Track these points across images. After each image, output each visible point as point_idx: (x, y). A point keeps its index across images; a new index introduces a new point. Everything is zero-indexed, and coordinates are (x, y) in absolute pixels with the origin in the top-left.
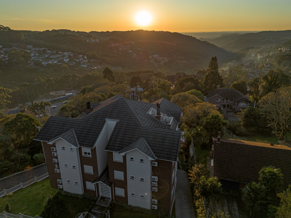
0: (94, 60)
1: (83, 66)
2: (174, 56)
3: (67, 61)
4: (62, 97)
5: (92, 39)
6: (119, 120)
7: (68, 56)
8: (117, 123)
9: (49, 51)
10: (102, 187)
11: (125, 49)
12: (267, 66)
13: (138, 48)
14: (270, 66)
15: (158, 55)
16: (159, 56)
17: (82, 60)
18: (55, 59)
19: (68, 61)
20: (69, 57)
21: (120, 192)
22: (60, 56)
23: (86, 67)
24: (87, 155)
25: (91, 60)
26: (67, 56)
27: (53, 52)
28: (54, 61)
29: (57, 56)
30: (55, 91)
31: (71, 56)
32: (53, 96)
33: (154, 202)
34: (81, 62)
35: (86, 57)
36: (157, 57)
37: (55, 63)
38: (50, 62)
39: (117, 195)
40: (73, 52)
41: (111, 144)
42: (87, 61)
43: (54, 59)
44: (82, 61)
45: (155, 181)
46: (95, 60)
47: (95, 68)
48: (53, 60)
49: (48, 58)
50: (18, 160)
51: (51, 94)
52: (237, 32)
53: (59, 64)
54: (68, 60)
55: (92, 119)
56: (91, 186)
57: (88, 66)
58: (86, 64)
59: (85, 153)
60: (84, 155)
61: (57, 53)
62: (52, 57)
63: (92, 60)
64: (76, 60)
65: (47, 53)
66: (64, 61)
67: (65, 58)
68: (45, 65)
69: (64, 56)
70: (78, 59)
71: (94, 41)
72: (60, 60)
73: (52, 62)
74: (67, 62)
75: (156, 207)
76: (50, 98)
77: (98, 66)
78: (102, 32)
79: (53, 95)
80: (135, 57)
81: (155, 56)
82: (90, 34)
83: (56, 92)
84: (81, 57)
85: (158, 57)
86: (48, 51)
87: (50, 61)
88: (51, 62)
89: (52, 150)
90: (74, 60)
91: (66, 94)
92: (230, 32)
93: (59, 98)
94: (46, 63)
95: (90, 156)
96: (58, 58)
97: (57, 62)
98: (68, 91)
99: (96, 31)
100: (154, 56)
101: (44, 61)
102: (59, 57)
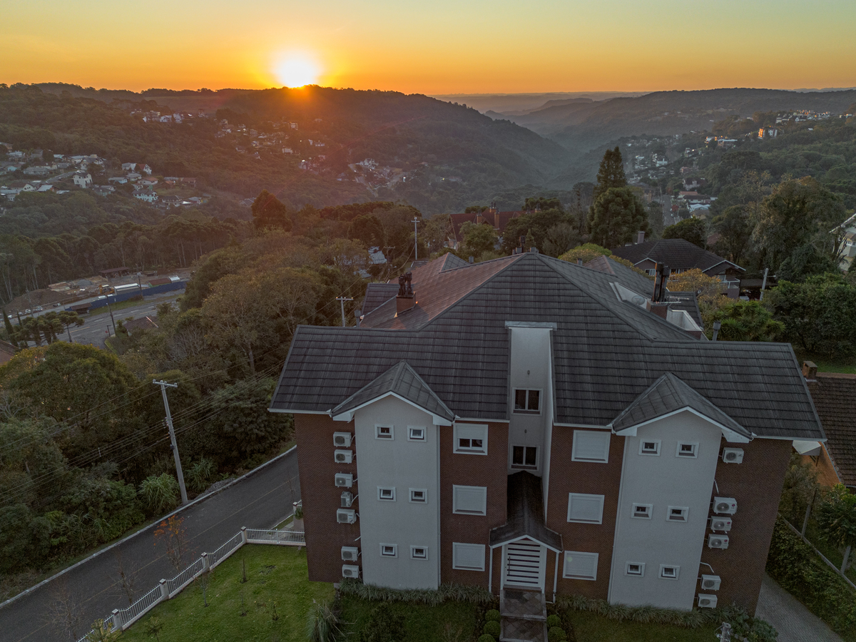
0: (177, 179)
1: (144, 197)
2: (423, 163)
3: (87, 184)
4: (104, 297)
5: (159, 113)
6: (555, 325)
7: (87, 166)
8: (554, 335)
9: (19, 154)
10: (512, 557)
11: (269, 143)
12: (691, 186)
13: (311, 142)
14: (698, 186)
15: (375, 162)
16: (377, 164)
17: (139, 180)
18: (43, 178)
19: (89, 182)
20: (92, 169)
21: (581, 564)
22: (59, 168)
23: (153, 201)
24: (471, 448)
25: (168, 178)
26: (83, 167)
27: (33, 156)
28: (40, 185)
29: (49, 168)
30: (68, 279)
31: (99, 166)
32: (64, 299)
33: (710, 583)
34: (133, 187)
35: (149, 171)
36: (373, 168)
37: (48, 191)
38: (28, 188)
39: (566, 575)
40: (102, 154)
41: (568, 401)
42: (156, 182)
43: (38, 179)
44: (139, 182)
45: (727, 512)
46: (182, 179)
47: (184, 203)
48: (39, 181)
49: (17, 175)
50: (95, 505)
51: (57, 290)
52: (586, 95)
53: (61, 192)
54: (89, 178)
55: (456, 328)
56: (469, 556)
57: (161, 197)
58: (154, 193)
59: (464, 442)
60: (458, 450)
61: (48, 159)
62: (30, 171)
63: (171, 178)
64: (114, 179)
65: (12, 160)
66: (76, 183)
67: (78, 174)
68: (12, 198)
69: (72, 167)
70: (124, 175)
71: (166, 121)
72: (60, 180)
73: (34, 187)
74: (84, 187)
75: (713, 601)
76: (59, 304)
77: (193, 199)
78: (185, 91)
79: (63, 294)
80: (305, 167)
81: (367, 164)
82: (148, 99)
83: (74, 283)
84: (133, 169)
85: (376, 168)
86: (13, 151)
87: (27, 186)
88: (32, 188)
89: (337, 441)
90: (110, 179)
91: (116, 287)
92: (566, 95)
93: (93, 300)
94: (13, 191)
95: (483, 452)
96: (51, 173)
97: (51, 186)
98: (112, 277)
99: (165, 90)
100: (361, 163)
101: (4, 185)
102: (56, 172)
